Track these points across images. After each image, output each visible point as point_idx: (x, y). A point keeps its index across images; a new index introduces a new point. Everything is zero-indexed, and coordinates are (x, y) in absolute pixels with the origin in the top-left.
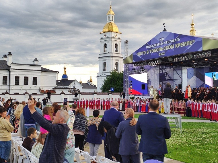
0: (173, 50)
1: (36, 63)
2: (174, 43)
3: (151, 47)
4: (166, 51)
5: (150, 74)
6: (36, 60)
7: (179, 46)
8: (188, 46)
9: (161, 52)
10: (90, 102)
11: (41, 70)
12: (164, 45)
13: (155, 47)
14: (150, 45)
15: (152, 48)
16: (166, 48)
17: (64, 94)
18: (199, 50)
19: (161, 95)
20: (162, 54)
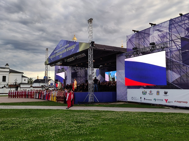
0: (66, 53)
1: (7, 67)
2: (66, 48)
3: (56, 51)
4: (63, 54)
5: (67, 73)
6: (7, 65)
7: (68, 49)
8: (73, 49)
9: (60, 55)
10: (20, 93)
11: (9, 71)
12: (62, 50)
13: (58, 52)
14: (56, 50)
15: (57, 53)
16: (62, 52)
17: (5, 88)
18: (78, 52)
19: (64, 87)
20: (61, 57)
